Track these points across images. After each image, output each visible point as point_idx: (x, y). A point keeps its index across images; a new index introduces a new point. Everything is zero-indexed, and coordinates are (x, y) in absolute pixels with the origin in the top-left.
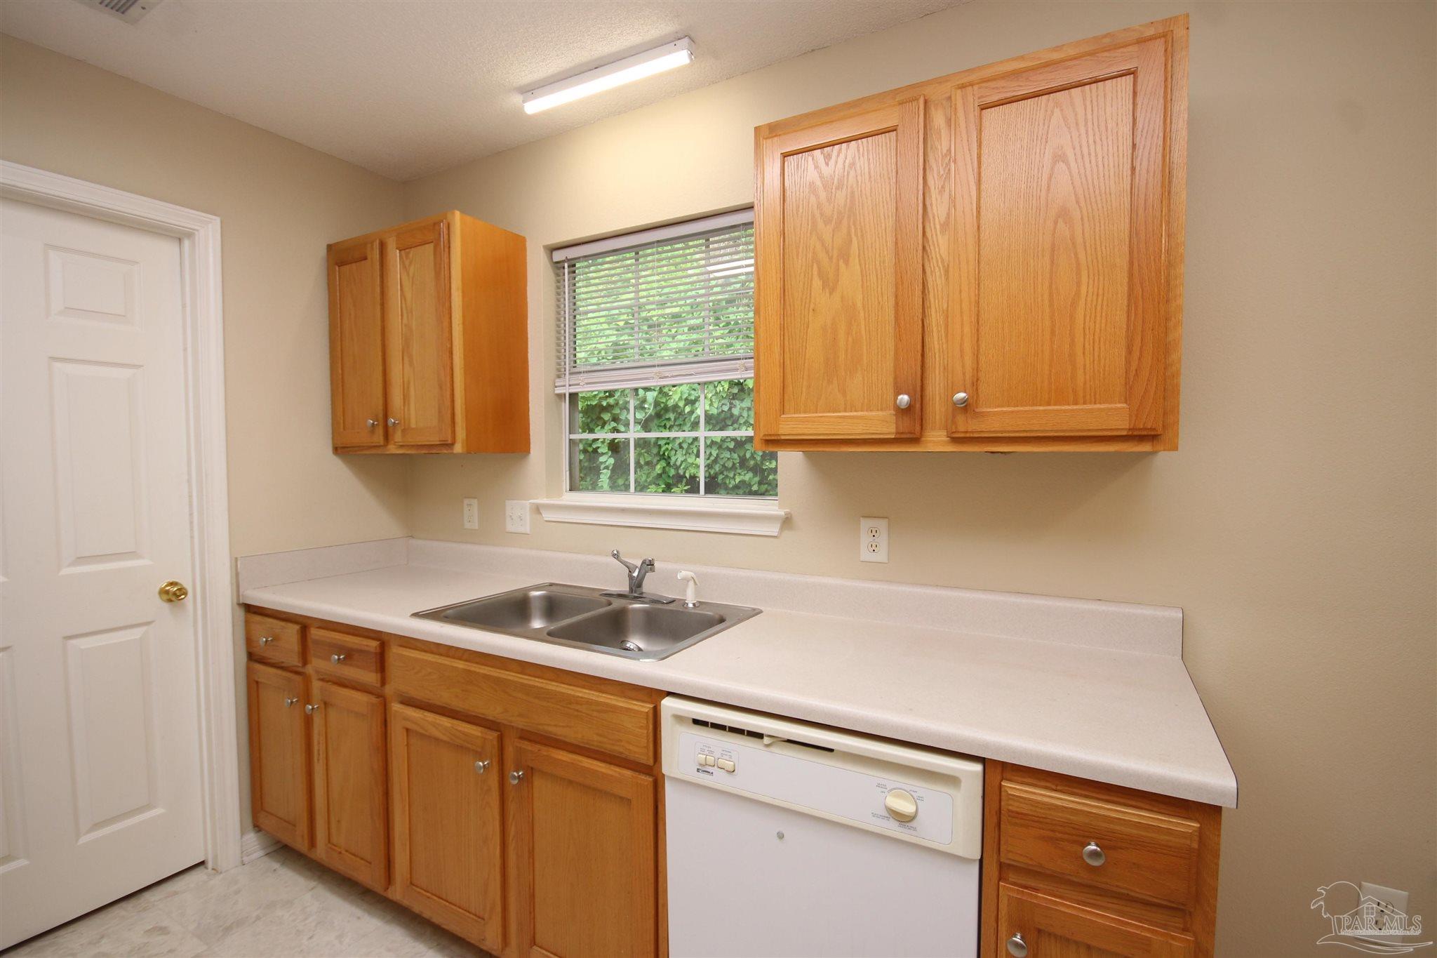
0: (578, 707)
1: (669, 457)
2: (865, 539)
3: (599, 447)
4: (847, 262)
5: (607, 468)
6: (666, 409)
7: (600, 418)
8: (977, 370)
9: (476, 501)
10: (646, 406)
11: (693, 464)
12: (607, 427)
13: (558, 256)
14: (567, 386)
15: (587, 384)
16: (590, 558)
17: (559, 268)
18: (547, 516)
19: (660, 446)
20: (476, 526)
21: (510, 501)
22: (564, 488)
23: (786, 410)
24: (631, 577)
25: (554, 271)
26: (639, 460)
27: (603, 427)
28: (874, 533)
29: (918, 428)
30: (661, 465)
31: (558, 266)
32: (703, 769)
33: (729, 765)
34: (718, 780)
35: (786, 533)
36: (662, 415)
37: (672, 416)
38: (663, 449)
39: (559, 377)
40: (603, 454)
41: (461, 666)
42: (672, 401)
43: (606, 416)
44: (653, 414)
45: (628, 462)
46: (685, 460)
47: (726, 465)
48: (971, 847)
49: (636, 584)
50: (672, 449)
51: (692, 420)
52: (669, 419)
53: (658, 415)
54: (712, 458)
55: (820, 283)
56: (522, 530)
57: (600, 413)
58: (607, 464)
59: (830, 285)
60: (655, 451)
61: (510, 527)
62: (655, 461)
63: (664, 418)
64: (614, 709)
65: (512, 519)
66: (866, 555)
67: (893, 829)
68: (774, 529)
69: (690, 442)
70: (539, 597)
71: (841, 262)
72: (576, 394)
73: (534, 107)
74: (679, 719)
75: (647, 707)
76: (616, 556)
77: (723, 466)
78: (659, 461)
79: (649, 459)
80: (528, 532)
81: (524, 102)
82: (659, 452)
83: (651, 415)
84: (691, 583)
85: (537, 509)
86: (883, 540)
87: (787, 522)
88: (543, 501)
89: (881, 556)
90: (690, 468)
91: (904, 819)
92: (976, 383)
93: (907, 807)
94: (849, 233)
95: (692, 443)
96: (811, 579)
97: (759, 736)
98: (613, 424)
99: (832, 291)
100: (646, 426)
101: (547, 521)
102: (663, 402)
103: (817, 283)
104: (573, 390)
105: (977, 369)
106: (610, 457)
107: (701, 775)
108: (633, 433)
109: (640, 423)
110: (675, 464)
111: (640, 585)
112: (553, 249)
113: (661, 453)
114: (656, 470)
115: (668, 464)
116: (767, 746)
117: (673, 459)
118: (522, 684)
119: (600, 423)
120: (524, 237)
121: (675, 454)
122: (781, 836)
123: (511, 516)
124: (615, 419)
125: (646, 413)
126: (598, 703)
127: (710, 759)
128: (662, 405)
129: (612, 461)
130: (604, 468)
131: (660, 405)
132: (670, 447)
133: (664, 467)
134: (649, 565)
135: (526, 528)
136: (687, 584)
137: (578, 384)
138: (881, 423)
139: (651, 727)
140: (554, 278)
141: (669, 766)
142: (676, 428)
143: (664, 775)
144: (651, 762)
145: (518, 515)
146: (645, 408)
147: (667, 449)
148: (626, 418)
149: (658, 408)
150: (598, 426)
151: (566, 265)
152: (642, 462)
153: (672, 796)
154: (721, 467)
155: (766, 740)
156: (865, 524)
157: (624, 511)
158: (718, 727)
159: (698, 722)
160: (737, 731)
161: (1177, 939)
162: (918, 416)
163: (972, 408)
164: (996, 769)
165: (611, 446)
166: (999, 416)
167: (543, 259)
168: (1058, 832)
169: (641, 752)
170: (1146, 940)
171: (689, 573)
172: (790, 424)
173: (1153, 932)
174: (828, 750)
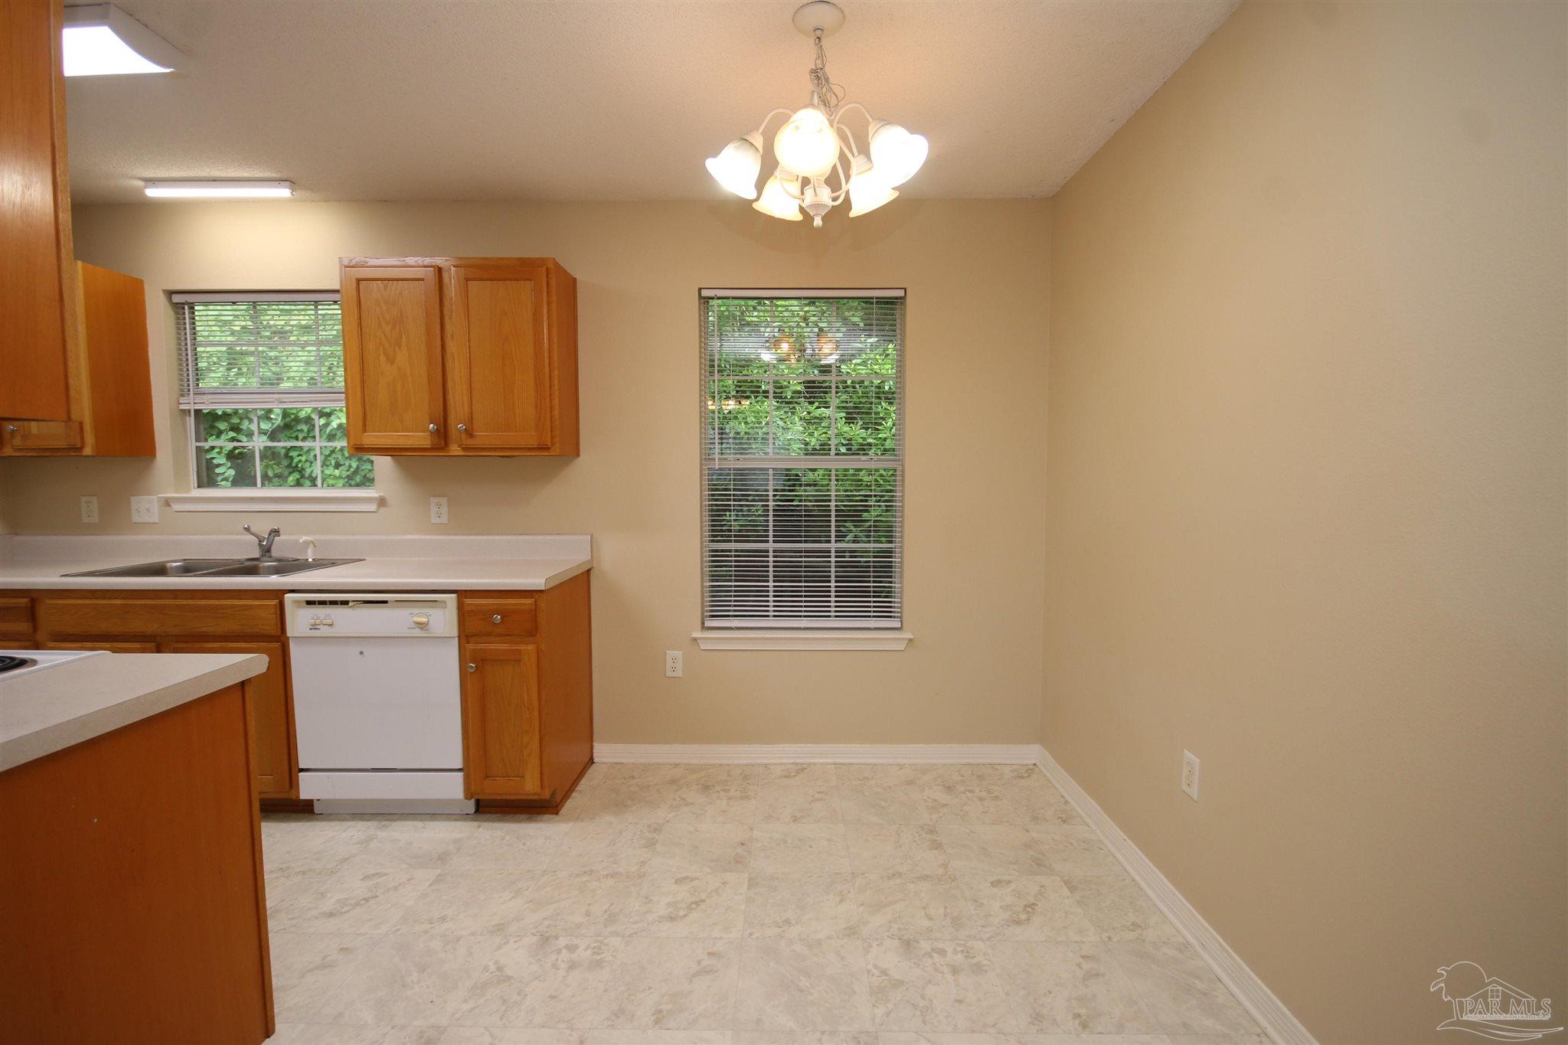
0: (224, 611)
1: (303, 469)
2: (434, 509)
3: (213, 458)
4: (400, 348)
5: (226, 479)
6: (297, 420)
7: (213, 427)
8: (472, 413)
9: (95, 498)
10: (272, 416)
11: (330, 475)
12: (223, 437)
13: (176, 299)
14: (192, 403)
15: (212, 403)
16: (222, 537)
17: (178, 308)
18: (176, 507)
19: (292, 458)
20: (97, 521)
21: (135, 497)
22: (192, 484)
23: (368, 428)
24: (260, 545)
25: (174, 310)
26: (266, 472)
27: (219, 436)
28: (439, 506)
29: (443, 442)
30: (294, 476)
31: (178, 307)
32: (314, 627)
33: (329, 622)
34: (324, 631)
35: (382, 509)
36: (290, 424)
37: (305, 428)
38: (296, 460)
39: (183, 396)
40: (219, 465)
41: (119, 603)
42: (304, 412)
43: (222, 426)
44: (282, 425)
45: (253, 474)
47: (368, 476)
48: (455, 632)
49: (267, 551)
50: (306, 461)
51: (327, 432)
52: (301, 431)
53: (287, 426)
54: (352, 470)
55: (385, 358)
56: (151, 520)
57: (213, 421)
58: (226, 475)
59: (391, 360)
60: (285, 462)
61: (136, 518)
62: (286, 473)
63: (295, 429)
64: (251, 607)
65: (139, 512)
66: (434, 519)
67: (418, 632)
68: (373, 507)
69: (327, 454)
70: (176, 567)
71: (397, 348)
72: (200, 410)
73: (153, 193)
74: (297, 602)
76: (247, 530)
77: (365, 476)
78: (290, 473)
79: (278, 470)
80: (157, 521)
81: (145, 187)
82: (291, 463)
83: (279, 426)
84: (311, 546)
85: (167, 503)
86: (445, 510)
87: (382, 502)
88: (172, 495)
89: (444, 519)
90: (328, 480)
91: (421, 626)
92: (471, 420)
93: (424, 620)
94: (400, 332)
95: (329, 455)
96: (398, 537)
97: (345, 603)
98: (232, 434)
99: (392, 364)
100: (273, 435)
101: (177, 511)
102: (293, 414)
103: (383, 358)
104: (198, 407)
105: (470, 410)
106: (229, 468)
107: (312, 631)
108: (258, 443)
109: (265, 434)
110: (310, 476)
111: (268, 550)
112: (170, 293)
113: (294, 465)
114: (289, 482)
115: (303, 476)
116: (351, 607)
117: (308, 471)
118: (178, 605)
119: (215, 432)
120: (141, 280)
121: (310, 466)
122: (361, 653)
123: (137, 509)
124: (236, 429)
125: (273, 424)
126: (238, 606)
127: (318, 621)
128: (293, 417)
129: (232, 472)
130: (222, 480)
131: (289, 416)
132: (303, 458)
133: (298, 479)
134: (276, 532)
135: (155, 518)
136: (308, 547)
137: (204, 403)
138: (420, 438)
139: (278, 612)
140: (174, 316)
141: (289, 633)
142: (309, 439)
143: (288, 638)
144: (279, 633)
145: (146, 507)
146: (272, 419)
147: (300, 461)
148: (248, 428)
149: (288, 419)
150: (212, 435)
151: (186, 307)
152: (270, 474)
153: (295, 650)
154: (362, 478)
155: (350, 604)
156: (434, 500)
157: (252, 500)
158: (322, 603)
159: (309, 603)
160: (334, 603)
161: (531, 647)
162: (443, 436)
163: (469, 433)
164: (462, 594)
165: (231, 456)
166: (483, 437)
167: (162, 299)
168: (486, 615)
169: (271, 629)
170: (520, 651)
171: (309, 538)
172: (370, 439)
173: (523, 647)
174: (385, 602)
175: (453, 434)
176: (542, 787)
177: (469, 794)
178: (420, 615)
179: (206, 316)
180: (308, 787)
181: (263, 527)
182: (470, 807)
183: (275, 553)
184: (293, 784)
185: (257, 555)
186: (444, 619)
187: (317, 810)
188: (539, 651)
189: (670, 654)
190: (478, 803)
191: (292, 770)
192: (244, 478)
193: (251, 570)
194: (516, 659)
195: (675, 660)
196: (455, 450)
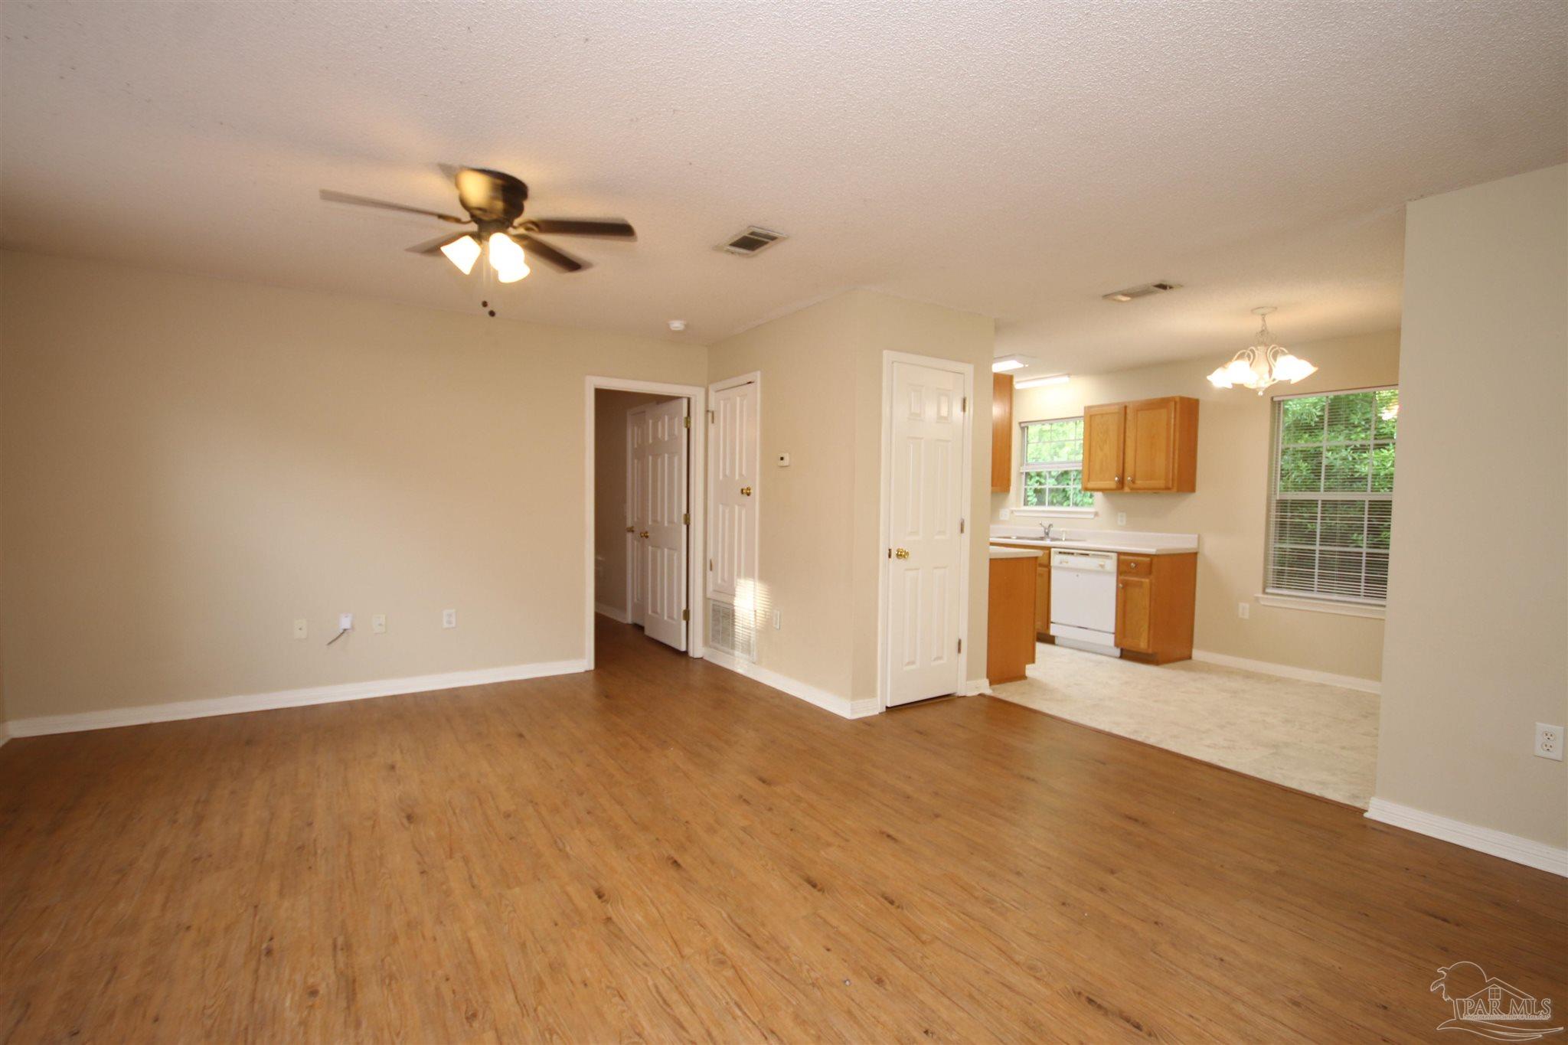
2: (1119, 519)
3: (1030, 493)
4: (1106, 444)
5: (1032, 504)
8: (1135, 475)
11: (1076, 501)
12: (1033, 480)
13: (1023, 425)
14: (1025, 468)
15: (1033, 468)
16: (1031, 528)
18: (1016, 514)
22: (1022, 504)
23: (1091, 479)
24: (1045, 529)
25: (1022, 431)
26: (1050, 499)
27: (1031, 480)
28: (1121, 517)
29: (1122, 486)
31: (1023, 429)
32: (1061, 563)
33: (1066, 561)
34: (1064, 565)
35: (1096, 518)
39: (1022, 467)
40: (1030, 496)
45: (1045, 500)
46: (1082, 500)
47: (1091, 501)
48: (1115, 570)
49: (1047, 534)
55: (1099, 449)
56: (1006, 519)
59: (1102, 449)
61: (1002, 518)
62: (1059, 499)
65: (1002, 516)
66: (1119, 523)
67: (1099, 569)
68: (1092, 515)
70: (1014, 537)
72: (1027, 472)
74: (1055, 553)
75: (1047, 552)
76: (1041, 523)
78: (1063, 500)
80: (1008, 520)
84: (1065, 531)
85: (1012, 512)
87: (1096, 514)
88: (1014, 508)
91: (1102, 566)
93: (1102, 563)
94: (1107, 437)
96: (1102, 531)
97: (1073, 554)
98: (1037, 478)
99: (1102, 451)
101: (1015, 516)
104: (1027, 470)
105: (1135, 471)
106: (1034, 498)
111: (1048, 531)
112: (1020, 423)
122: (1078, 575)
127: (1062, 560)
129: (1036, 499)
131: (1061, 471)
134: (1050, 526)
135: (1008, 518)
136: (1063, 533)
137: (1029, 468)
138: (1111, 484)
139: (1048, 556)
141: (1052, 564)
142: (1068, 485)
143: (1051, 567)
144: (1048, 564)
145: (1004, 514)
146: (1054, 474)
151: (1026, 428)
152: (1055, 501)
153: (1053, 572)
154: (1089, 502)
155: (1075, 555)
156: (1119, 514)
157: (1044, 512)
158: (1065, 553)
159: (1060, 553)
160: (1069, 553)
161: (1147, 580)
162: (1121, 483)
163: (1133, 482)
164: (1119, 554)
165: (1036, 491)
166: (1139, 483)
167: (1018, 425)
168: (1128, 563)
169: (1045, 562)
170: (1142, 582)
171: (1065, 529)
172: (1090, 485)
173: (1143, 580)
174: (1087, 555)
175: (1126, 482)
176: (1149, 645)
177: (1117, 645)
178: (1101, 561)
179: (1033, 430)
180: (1054, 630)
181: (1046, 524)
182: (1117, 652)
183: (1050, 535)
184: (1048, 627)
185: (1043, 536)
186: (1111, 564)
187: (1057, 641)
188: (1151, 584)
189: (1241, 605)
190: (1122, 650)
191: (1048, 622)
192: (1041, 502)
193: (1042, 539)
194: (1140, 585)
195: (1244, 609)
196: (1127, 489)
